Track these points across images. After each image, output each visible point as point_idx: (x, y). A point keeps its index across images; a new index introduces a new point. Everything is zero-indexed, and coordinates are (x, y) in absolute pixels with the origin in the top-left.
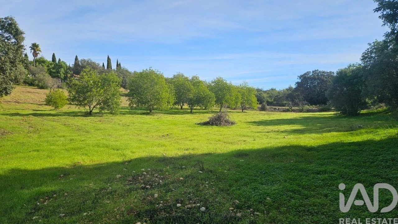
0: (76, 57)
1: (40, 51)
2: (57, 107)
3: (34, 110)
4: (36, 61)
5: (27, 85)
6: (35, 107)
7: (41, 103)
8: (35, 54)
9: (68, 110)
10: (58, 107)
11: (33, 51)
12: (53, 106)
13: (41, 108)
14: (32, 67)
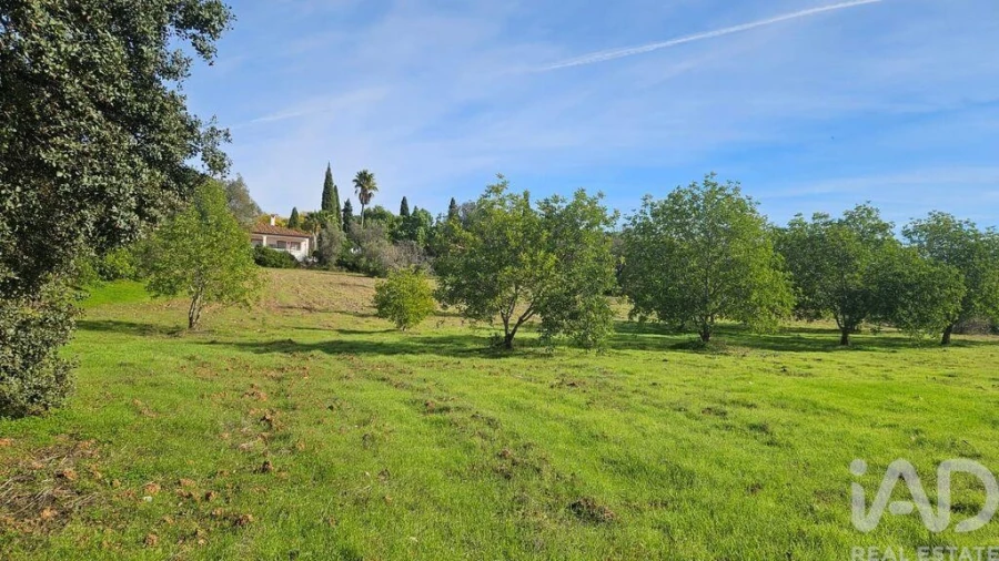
0: (453, 201)
1: (375, 189)
2: (403, 322)
3: (341, 331)
4: (367, 214)
5: (345, 269)
6: (347, 322)
7: (367, 311)
8: (365, 198)
9: (438, 331)
10: (406, 321)
11: (359, 189)
12: (393, 320)
13: (365, 325)
14: (357, 228)
